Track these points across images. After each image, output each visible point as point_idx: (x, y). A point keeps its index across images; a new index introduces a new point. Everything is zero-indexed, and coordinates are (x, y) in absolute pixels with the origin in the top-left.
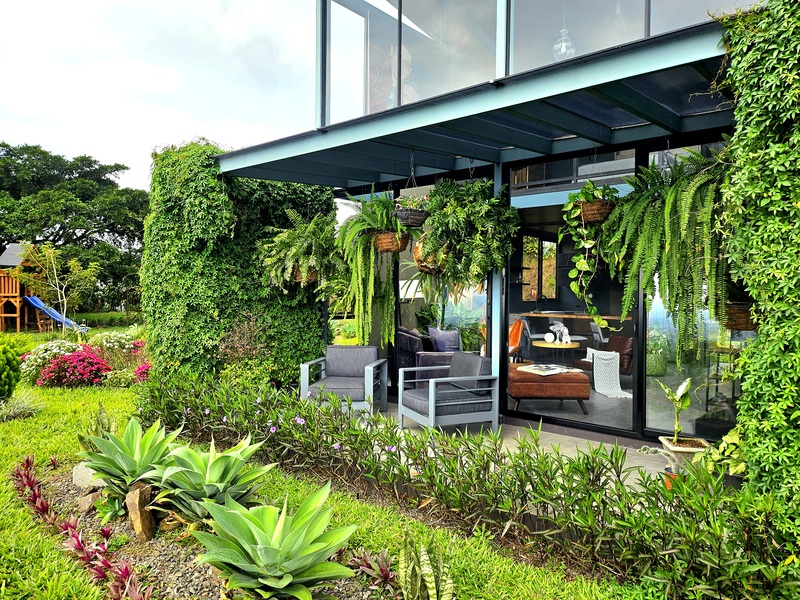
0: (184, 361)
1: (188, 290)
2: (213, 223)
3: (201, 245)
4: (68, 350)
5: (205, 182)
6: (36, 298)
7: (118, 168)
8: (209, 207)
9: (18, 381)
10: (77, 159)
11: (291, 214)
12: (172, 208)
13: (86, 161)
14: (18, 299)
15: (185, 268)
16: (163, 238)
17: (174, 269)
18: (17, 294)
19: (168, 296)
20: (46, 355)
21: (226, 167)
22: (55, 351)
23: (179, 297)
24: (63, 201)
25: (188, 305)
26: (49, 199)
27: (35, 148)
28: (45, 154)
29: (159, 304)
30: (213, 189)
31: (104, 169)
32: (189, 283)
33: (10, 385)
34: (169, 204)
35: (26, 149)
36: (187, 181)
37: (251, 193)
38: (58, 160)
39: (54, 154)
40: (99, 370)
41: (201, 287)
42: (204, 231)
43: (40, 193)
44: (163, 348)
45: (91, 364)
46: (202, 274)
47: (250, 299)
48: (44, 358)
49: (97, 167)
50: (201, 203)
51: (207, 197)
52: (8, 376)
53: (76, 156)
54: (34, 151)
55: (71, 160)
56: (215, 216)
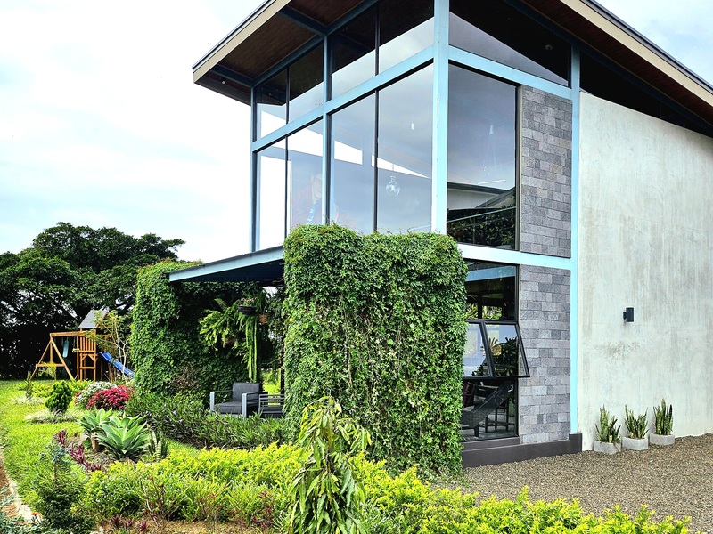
0: (152, 390)
1: (155, 349)
2: (166, 310)
3: (162, 323)
4: (106, 387)
5: (160, 288)
6: (108, 354)
7: (177, 242)
8: (164, 301)
9: (70, 401)
10: (144, 237)
11: (219, 301)
12: (146, 302)
13: (151, 238)
14: (95, 355)
15: (154, 336)
16: (142, 319)
17: (147, 336)
18: (94, 351)
19: (144, 353)
20: (93, 391)
21: (173, 278)
22: (99, 387)
23: (149, 353)
24: (130, 274)
25: (155, 357)
26: (120, 274)
27: (112, 230)
28: (119, 234)
29: (140, 357)
30: (165, 291)
31: (167, 244)
32: (156, 345)
33: (66, 403)
34: (145, 300)
35: (105, 231)
36: (152, 287)
37: (193, 291)
38: (129, 238)
39: (126, 234)
40: (123, 400)
41: (163, 346)
42: (162, 315)
43: (115, 267)
44: (141, 382)
45: (119, 397)
46: (164, 339)
47: (197, 354)
48: (92, 392)
49: (160, 242)
50: (159, 299)
51: (162, 296)
52: (65, 398)
53: (143, 235)
54: (111, 232)
55: (140, 238)
56: (167, 306)
